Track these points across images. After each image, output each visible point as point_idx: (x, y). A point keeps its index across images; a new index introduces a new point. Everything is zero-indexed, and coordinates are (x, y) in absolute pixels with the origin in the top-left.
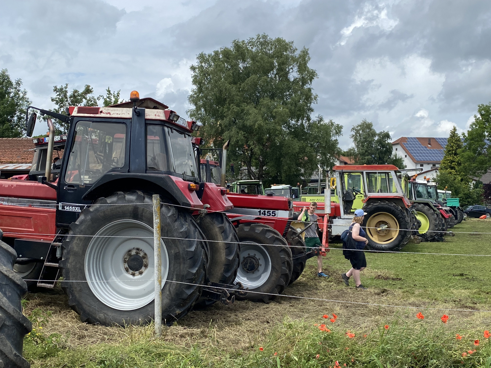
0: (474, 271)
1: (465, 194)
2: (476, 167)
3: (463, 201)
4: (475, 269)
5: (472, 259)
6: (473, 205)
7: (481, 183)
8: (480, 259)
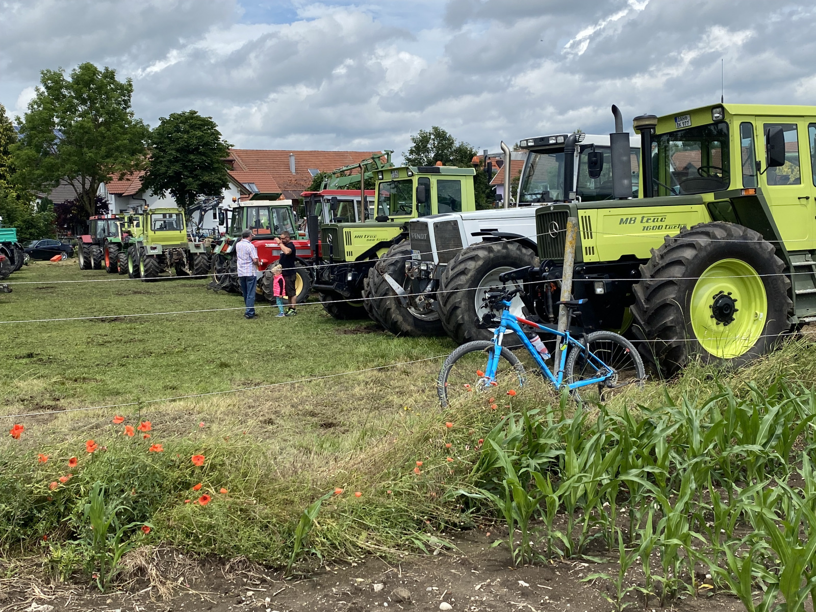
0: (50, 348)
1: (24, 221)
2: (42, 175)
3: (22, 232)
4: (51, 343)
5: (44, 328)
6: (38, 239)
7: (51, 202)
8: (59, 327)
